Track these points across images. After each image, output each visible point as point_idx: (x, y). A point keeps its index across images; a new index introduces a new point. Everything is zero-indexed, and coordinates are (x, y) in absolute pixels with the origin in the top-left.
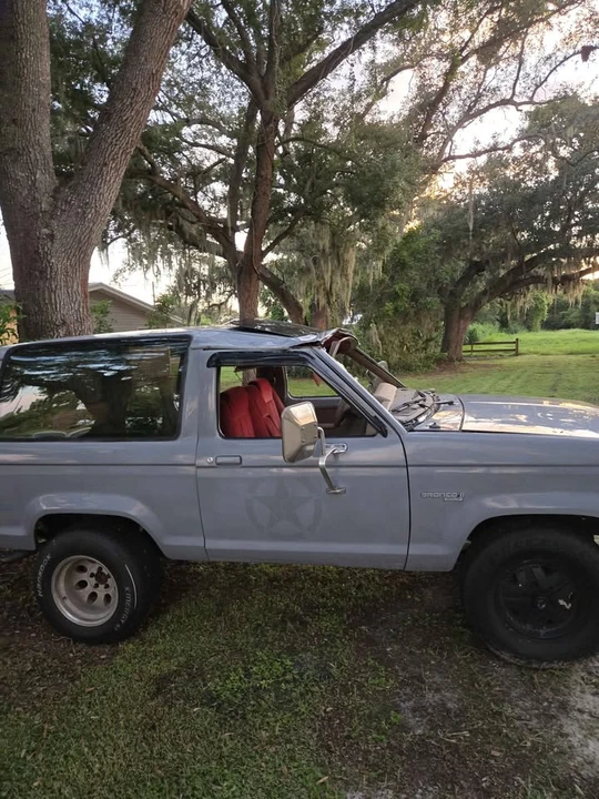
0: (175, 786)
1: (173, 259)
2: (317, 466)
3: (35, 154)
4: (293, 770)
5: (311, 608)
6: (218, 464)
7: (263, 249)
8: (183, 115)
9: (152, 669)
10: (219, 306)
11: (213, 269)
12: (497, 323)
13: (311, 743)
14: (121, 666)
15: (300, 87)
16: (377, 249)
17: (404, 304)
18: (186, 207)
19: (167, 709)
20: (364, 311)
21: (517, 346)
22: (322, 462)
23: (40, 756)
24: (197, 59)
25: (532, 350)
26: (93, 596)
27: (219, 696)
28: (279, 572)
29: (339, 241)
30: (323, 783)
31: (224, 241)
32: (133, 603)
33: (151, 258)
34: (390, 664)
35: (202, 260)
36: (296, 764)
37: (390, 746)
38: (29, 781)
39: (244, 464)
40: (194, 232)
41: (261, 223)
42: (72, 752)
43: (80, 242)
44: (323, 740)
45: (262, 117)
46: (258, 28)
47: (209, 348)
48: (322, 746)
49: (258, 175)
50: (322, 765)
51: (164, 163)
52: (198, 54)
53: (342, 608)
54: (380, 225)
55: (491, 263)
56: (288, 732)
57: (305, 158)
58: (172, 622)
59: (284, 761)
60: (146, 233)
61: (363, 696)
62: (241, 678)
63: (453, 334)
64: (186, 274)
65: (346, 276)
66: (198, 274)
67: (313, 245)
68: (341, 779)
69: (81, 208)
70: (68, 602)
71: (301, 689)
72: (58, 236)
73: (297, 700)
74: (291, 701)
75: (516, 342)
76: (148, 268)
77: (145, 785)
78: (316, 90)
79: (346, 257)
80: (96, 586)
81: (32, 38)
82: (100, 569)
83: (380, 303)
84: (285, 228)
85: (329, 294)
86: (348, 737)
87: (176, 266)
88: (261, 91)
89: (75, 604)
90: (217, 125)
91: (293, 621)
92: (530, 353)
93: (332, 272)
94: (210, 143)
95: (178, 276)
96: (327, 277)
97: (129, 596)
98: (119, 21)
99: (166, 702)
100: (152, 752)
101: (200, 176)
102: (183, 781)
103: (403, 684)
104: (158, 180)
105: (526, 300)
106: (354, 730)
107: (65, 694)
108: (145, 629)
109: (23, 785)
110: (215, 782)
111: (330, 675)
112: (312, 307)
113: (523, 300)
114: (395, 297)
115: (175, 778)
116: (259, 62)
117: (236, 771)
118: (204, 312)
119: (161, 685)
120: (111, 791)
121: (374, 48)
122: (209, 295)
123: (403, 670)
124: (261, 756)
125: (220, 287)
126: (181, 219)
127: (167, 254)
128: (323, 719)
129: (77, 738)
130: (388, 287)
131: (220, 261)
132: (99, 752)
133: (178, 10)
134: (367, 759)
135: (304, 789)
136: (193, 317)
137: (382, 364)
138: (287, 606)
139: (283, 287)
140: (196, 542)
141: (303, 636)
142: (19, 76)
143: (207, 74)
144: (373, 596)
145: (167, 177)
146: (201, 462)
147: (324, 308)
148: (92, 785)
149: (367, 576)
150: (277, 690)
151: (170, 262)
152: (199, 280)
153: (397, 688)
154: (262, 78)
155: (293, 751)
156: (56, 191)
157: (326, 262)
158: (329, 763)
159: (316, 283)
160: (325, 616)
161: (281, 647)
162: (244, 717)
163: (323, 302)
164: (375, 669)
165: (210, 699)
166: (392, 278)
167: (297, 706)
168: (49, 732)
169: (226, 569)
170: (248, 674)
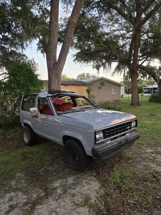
41: (136, 58)
43: (57, 74)
49: (135, 45)
69: (57, 67)
72: (53, 73)
88: (134, 23)
97: (29, 138)
154: (135, 19)
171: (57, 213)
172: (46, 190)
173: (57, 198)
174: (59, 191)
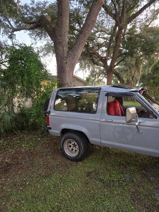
0: (93, 199)
1: (90, 68)
2: (135, 125)
3: (64, 43)
4: (124, 203)
5: (128, 163)
6: (106, 121)
7: (115, 65)
8: (96, 30)
9: (86, 169)
10: (101, 80)
11: (100, 70)
13: (129, 198)
14: (79, 167)
15: (130, 19)
16: (150, 64)
17: (157, 80)
18: (95, 54)
19: (90, 180)
20: (143, 82)
22: (137, 124)
23: (62, 184)
24: (101, 15)
26: (72, 149)
27: (103, 180)
28: (118, 152)
29: (138, 62)
30: (132, 209)
31: (104, 63)
32: (82, 153)
33: (85, 67)
34: (152, 182)
35: (97, 68)
36: (125, 202)
37: (152, 204)
38: (60, 189)
39: (113, 122)
40: (97, 61)
41: (115, 58)
42: (69, 185)
43: (72, 64)
44: (132, 198)
45: (119, 28)
46: (119, 4)
47: (106, 91)
48: (132, 199)
49: (116, 44)
50: (132, 204)
51: (90, 43)
52: (102, 13)
53: (137, 165)
54: (152, 57)
56: (122, 193)
57: (130, 39)
58: (90, 159)
59: (121, 200)
60: (85, 61)
61: (143, 189)
62: (109, 177)
64: (93, 72)
65: (139, 72)
66: (96, 72)
67: (129, 63)
68: (137, 209)
69: (73, 56)
70: (67, 150)
71: (125, 183)
72: (68, 62)
73: (125, 186)
74: (123, 186)
76: (83, 70)
77: (86, 197)
78: (135, 19)
79: (140, 66)
80: (73, 147)
81: (66, 15)
82: (75, 143)
83: (149, 80)
84: (122, 59)
85: (133, 77)
86: (139, 199)
87: (91, 70)
88: (119, 22)
89: (69, 151)
90: (105, 32)
91: (122, 165)
93: (135, 71)
94: (102, 37)
95: (91, 72)
96: (133, 73)
97: (81, 151)
98: (83, 7)
99: (90, 178)
100: (87, 189)
101: (99, 46)
102: (95, 198)
103: (156, 189)
104: (89, 48)
106: (141, 197)
107: (67, 171)
108: (84, 160)
109: (59, 190)
110: (103, 201)
111: (134, 182)
112: (128, 81)
114: (154, 78)
115: (93, 197)
116: (119, 14)
117: (109, 200)
118: (97, 82)
119: (89, 174)
120: (78, 196)
121: (154, 5)
122: (98, 77)
123: (156, 185)
124: (115, 198)
125: (101, 75)
126: (93, 57)
127: (89, 67)
128: (132, 192)
129: (70, 182)
130: (152, 75)
131: (102, 68)
132: (75, 186)
133: (102, 3)
134: (145, 206)
135: (127, 209)
136: (94, 83)
137: (153, 98)
138: (121, 161)
139: (119, 75)
140: (99, 140)
141: (126, 170)
142: (62, 24)
143: (104, 18)
144: (146, 163)
145: (91, 46)
146: (102, 120)
147: (131, 81)
148: (74, 194)
149: (144, 158)
150: (119, 182)
151: (89, 69)
152: (96, 73)
153: (154, 189)
154: (120, 18)
155: (124, 198)
156: (68, 52)
157: (133, 68)
158: (134, 204)
159: (130, 74)
160: (132, 166)
161: (119, 171)
162: (110, 187)
163: (131, 79)
164: (147, 183)
165: (101, 180)
166: (153, 73)
167: (125, 187)
168: (63, 179)
169: (103, 149)
170: (111, 176)
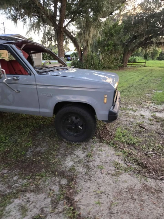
12: (143, 57)
17: (111, 47)
21: (145, 64)
22: (4, 81)
25: (150, 65)
29: (88, 24)
55: (139, 36)
63: (125, 58)
65: (90, 36)
75: (145, 63)
79: (90, 30)
83: (104, 47)
92: (149, 66)
103: (34, 145)
105: (150, 50)
113: (149, 50)
114: (108, 45)
130: (107, 42)
153: (31, 146)
159: (84, 39)
163: (85, 45)
164: (29, 141)
171: (106, 193)
172: (62, 174)
173: (87, 177)
174: (80, 169)
